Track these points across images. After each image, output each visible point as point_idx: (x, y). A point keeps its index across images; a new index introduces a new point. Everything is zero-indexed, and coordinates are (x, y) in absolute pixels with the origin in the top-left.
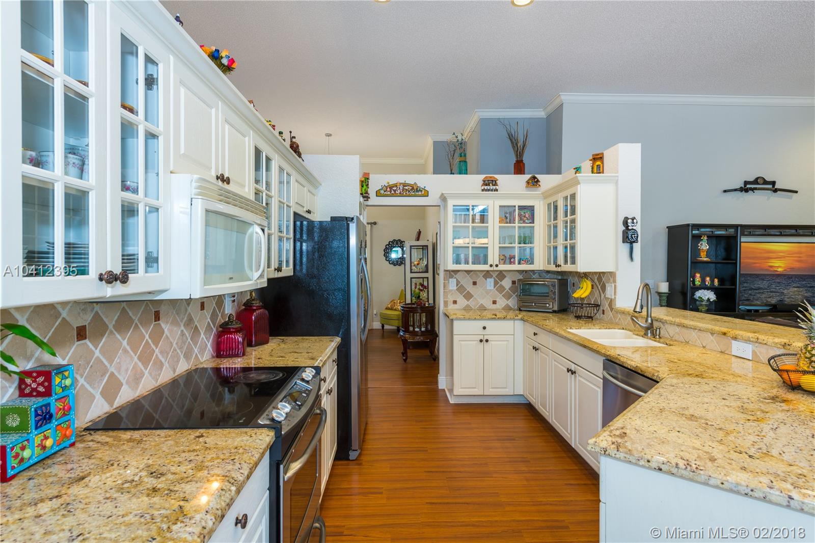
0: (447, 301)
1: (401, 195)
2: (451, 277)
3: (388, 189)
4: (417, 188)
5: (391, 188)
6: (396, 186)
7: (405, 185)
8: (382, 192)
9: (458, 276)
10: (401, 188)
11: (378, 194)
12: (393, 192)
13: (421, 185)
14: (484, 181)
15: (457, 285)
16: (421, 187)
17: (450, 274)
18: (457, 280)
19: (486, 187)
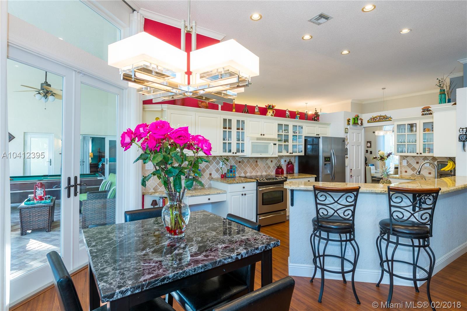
0: (402, 171)
1: (378, 121)
2: (404, 159)
3: (373, 119)
4: (386, 117)
5: (374, 118)
6: (376, 118)
7: (380, 116)
8: (370, 121)
9: (408, 159)
10: (379, 118)
11: (368, 122)
12: (375, 120)
13: (388, 115)
14: (423, 110)
15: (407, 163)
16: (389, 116)
17: (403, 157)
18: (407, 161)
19: (424, 113)
